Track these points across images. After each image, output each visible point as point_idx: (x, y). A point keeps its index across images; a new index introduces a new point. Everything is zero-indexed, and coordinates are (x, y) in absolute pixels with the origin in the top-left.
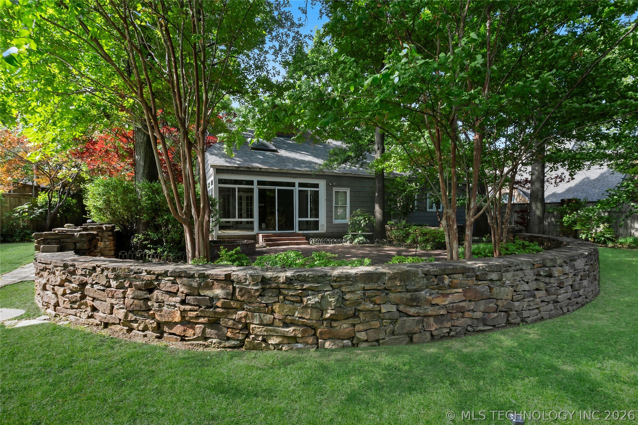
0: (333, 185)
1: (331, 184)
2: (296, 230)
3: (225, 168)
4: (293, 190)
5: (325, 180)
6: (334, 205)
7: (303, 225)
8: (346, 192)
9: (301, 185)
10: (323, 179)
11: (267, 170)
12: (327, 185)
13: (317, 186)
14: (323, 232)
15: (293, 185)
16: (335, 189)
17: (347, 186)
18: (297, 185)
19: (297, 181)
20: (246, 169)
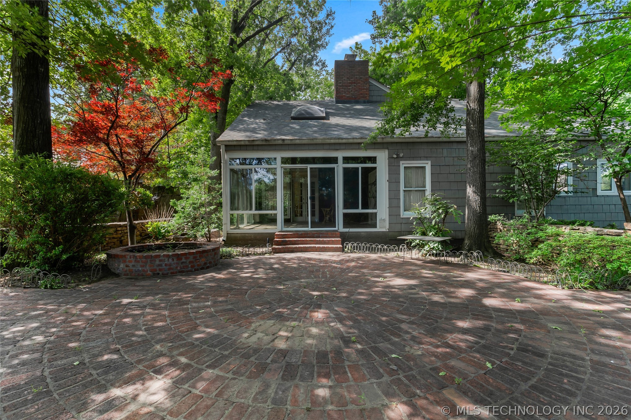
0: (398, 157)
1: (395, 156)
2: (340, 227)
3: (235, 143)
4: (334, 168)
5: (387, 151)
6: (402, 188)
7: (350, 220)
8: (424, 168)
9: (346, 160)
10: (383, 148)
11: (294, 142)
12: (390, 158)
13: (373, 160)
14: (384, 230)
15: (334, 160)
16: (403, 164)
17: (426, 158)
18: (340, 160)
19: (340, 155)
20: (264, 143)
